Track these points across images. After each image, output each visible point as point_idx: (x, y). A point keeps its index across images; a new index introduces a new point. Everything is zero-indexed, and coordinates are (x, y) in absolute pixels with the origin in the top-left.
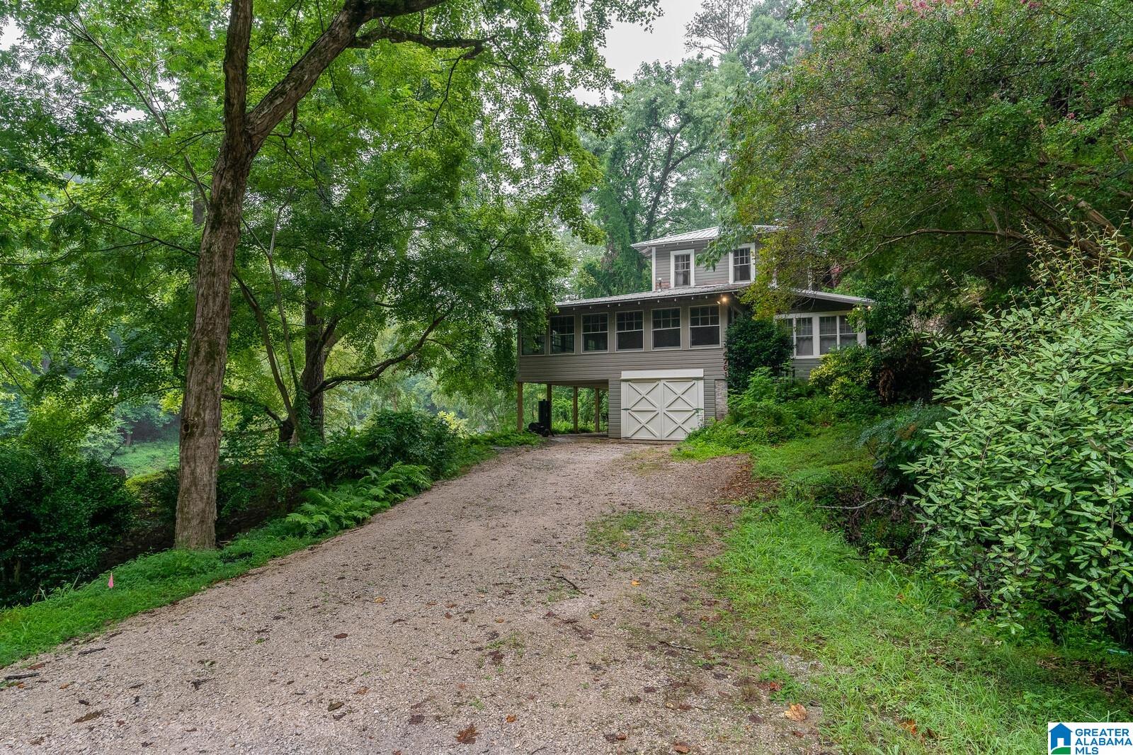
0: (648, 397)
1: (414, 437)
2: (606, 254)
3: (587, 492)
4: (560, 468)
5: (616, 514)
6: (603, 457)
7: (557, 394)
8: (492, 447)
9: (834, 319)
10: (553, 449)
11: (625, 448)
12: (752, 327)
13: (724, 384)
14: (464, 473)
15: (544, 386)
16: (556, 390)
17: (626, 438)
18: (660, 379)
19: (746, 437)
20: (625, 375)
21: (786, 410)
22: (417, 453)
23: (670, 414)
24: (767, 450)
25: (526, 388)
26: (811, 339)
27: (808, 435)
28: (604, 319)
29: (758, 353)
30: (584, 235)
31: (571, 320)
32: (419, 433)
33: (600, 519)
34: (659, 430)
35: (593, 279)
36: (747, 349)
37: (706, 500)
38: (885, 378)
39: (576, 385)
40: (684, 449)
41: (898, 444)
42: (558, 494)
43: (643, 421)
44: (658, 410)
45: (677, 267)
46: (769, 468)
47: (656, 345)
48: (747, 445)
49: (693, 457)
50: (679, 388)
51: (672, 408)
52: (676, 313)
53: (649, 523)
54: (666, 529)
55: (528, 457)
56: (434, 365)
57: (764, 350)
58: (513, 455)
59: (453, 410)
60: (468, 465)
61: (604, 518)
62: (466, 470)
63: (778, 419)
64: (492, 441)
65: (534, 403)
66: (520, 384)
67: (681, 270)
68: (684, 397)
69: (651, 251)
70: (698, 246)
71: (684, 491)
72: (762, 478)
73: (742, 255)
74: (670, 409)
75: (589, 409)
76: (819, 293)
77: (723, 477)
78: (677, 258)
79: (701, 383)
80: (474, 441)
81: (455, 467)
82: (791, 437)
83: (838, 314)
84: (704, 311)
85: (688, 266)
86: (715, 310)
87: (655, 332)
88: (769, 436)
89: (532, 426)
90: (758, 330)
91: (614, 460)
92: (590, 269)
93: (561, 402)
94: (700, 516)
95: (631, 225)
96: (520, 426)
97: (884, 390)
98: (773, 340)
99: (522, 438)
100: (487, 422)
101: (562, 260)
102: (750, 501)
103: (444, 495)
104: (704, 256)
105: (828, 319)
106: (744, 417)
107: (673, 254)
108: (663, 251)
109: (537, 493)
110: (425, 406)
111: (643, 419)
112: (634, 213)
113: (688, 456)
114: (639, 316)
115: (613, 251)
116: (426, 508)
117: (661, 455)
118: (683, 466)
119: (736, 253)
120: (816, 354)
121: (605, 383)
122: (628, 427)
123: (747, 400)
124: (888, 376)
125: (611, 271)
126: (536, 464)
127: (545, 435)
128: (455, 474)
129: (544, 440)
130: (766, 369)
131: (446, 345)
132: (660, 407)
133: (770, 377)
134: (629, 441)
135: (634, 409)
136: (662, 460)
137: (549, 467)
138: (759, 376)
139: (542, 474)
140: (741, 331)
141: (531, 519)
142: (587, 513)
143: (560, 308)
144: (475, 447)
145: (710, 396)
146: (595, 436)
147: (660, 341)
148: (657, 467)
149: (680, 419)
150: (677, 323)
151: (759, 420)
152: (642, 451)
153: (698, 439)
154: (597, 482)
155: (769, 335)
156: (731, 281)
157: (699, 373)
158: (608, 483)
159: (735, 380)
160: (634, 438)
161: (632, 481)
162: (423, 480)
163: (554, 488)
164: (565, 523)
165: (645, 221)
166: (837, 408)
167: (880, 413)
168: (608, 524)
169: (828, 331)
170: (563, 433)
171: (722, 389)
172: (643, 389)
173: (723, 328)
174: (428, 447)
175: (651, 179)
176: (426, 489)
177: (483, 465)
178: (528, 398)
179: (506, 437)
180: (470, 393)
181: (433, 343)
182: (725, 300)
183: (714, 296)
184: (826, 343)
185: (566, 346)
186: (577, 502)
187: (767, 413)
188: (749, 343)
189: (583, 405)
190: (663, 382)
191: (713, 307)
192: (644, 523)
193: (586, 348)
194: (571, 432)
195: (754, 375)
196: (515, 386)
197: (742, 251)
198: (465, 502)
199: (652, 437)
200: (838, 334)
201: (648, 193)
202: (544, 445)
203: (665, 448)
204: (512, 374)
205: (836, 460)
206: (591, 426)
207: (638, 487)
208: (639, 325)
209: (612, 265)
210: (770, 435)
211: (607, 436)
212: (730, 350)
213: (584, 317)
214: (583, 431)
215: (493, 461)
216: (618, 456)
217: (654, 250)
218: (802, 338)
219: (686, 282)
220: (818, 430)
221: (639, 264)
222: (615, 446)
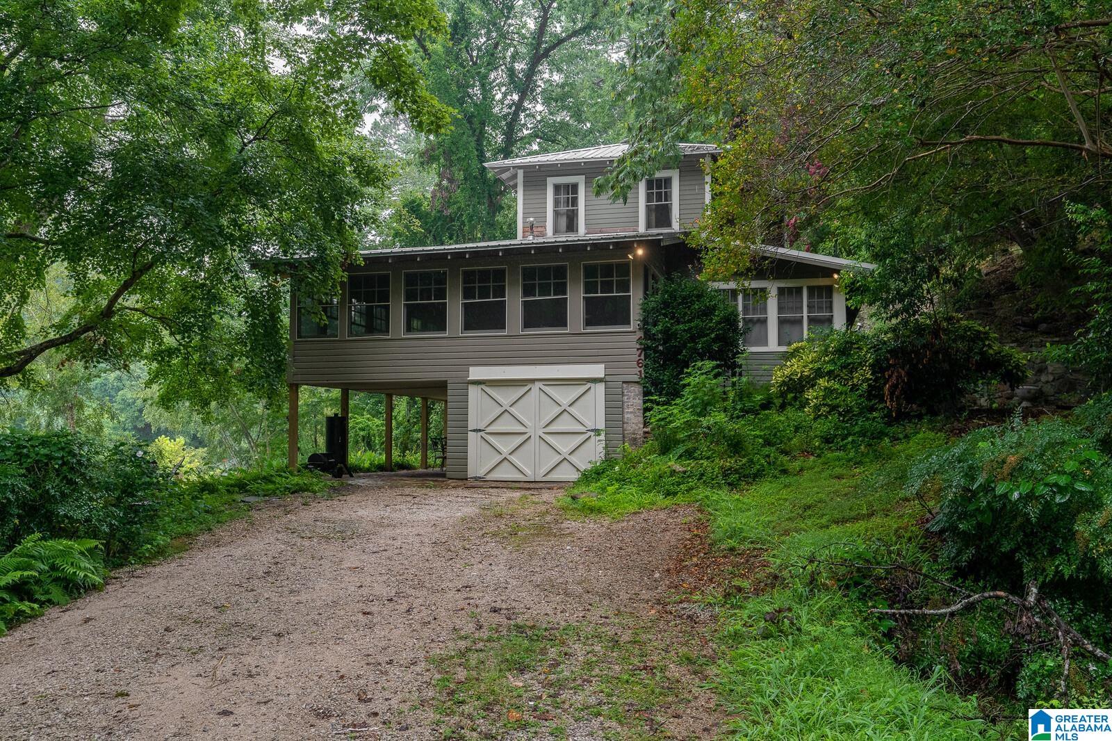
0: (512, 410)
1: (70, 482)
2: (439, 185)
3: (421, 585)
4: (367, 535)
5: (485, 634)
6: (442, 514)
7: (356, 406)
8: (239, 497)
9: (799, 290)
10: (352, 498)
11: (477, 495)
12: (684, 298)
13: (637, 390)
14: (180, 549)
15: (336, 393)
16: (356, 399)
17: (476, 479)
18: (533, 381)
19: (685, 476)
20: (476, 373)
21: (747, 429)
22: (77, 515)
23: (549, 438)
24: (724, 496)
25: (306, 395)
26: (764, 322)
27: (784, 472)
28: (441, 280)
29: (693, 339)
30: (416, 115)
31: (384, 280)
32: (83, 475)
33: (452, 647)
34: (532, 465)
35: (418, 223)
36: (675, 334)
37: (645, 595)
38: (894, 380)
39: (389, 390)
40: (583, 499)
41: (987, 488)
42: (365, 591)
43: (505, 450)
44: (530, 432)
45: (557, 203)
46: (741, 530)
47: (528, 324)
48: (691, 489)
49: (599, 511)
50: (565, 396)
51: (552, 428)
52: (560, 273)
53: (553, 653)
54: (589, 665)
55: (307, 516)
56: (137, 354)
57: (702, 334)
58: (278, 512)
59: (182, 433)
60: (188, 535)
61: (462, 644)
62: (185, 543)
63: (736, 446)
64: (241, 486)
65: (318, 423)
66: (294, 388)
67: (563, 208)
68: (572, 410)
69: (515, 176)
70: (592, 170)
71: (601, 577)
72: (732, 549)
73: (658, 188)
74: (548, 430)
75: (408, 431)
76: (781, 250)
77: (663, 548)
78: (557, 188)
79: (600, 388)
80: (207, 487)
81: (161, 540)
82: (758, 476)
83: (804, 283)
84: (608, 270)
85: (575, 202)
86: (624, 269)
87: (525, 303)
88: (725, 475)
89: (314, 459)
90: (692, 303)
91: (463, 520)
92: (413, 207)
93: (363, 420)
94: (646, 629)
95: (479, 142)
96: (292, 460)
97: (892, 400)
98: (716, 319)
99: (296, 480)
100: (238, 453)
101: (371, 171)
102: (727, 595)
103: (129, 601)
104: (607, 181)
105: (790, 290)
106: (677, 442)
107: (551, 181)
108: (536, 177)
109: (323, 590)
110: (135, 428)
111: (505, 446)
112: (483, 124)
113: (592, 510)
114: (500, 275)
115: (451, 181)
116: (84, 632)
117: (543, 508)
118: (587, 528)
119: (650, 185)
120: (773, 345)
121: (440, 388)
122: (479, 461)
123: (678, 415)
124: (899, 377)
125: (447, 212)
126: (321, 528)
127: (338, 475)
128: (161, 552)
129: (336, 483)
130: (709, 364)
131: (163, 320)
132: (534, 427)
133: (716, 376)
134: (480, 483)
135: (490, 429)
136: (548, 518)
137: (346, 534)
138: (700, 376)
139: (330, 550)
140: (666, 304)
141: (308, 651)
142: (427, 632)
143: (366, 258)
144: (207, 500)
145: (614, 408)
146: (420, 475)
147: (533, 318)
148: (543, 531)
149: (565, 445)
150: (561, 289)
151: (704, 447)
152: (510, 501)
153: (604, 481)
154: (438, 564)
155: (708, 312)
156: (642, 229)
157: (598, 370)
158: (459, 564)
159: (655, 383)
160: (489, 477)
161: (502, 559)
162: (86, 569)
163: (355, 579)
164: (383, 659)
165: (500, 138)
166: (822, 427)
167: (887, 435)
168: (473, 659)
169: (792, 310)
170: (368, 470)
171: (634, 399)
172: (505, 397)
173: (636, 297)
174: (101, 503)
175: (511, 72)
176: (95, 588)
177: (219, 532)
178: (307, 414)
179: (267, 479)
180: (206, 403)
181: (137, 315)
182: (640, 252)
183: (624, 246)
184: (787, 328)
185: (375, 324)
186: (405, 607)
187: (715, 435)
188: (678, 322)
189: (399, 424)
190: (538, 385)
191: (618, 265)
192: (543, 652)
193: (409, 329)
194: (381, 468)
195: (689, 374)
196: (284, 391)
197: (659, 181)
198: (171, 616)
199: (518, 476)
200: (805, 314)
201: (505, 95)
202: (337, 492)
203: (546, 496)
204: (279, 367)
205: (847, 514)
206: (414, 458)
207: (516, 572)
208: (500, 292)
209: (448, 203)
210: (726, 473)
211: (443, 475)
212: (648, 335)
213: (407, 275)
214: (402, 466)
215: (240, 525)
216: (470, 510)
217: (520, 173)
218: (751, 320)
219: (572, 226)
220: (797, 465)
221: (491, 204)
222: (460, 492)
